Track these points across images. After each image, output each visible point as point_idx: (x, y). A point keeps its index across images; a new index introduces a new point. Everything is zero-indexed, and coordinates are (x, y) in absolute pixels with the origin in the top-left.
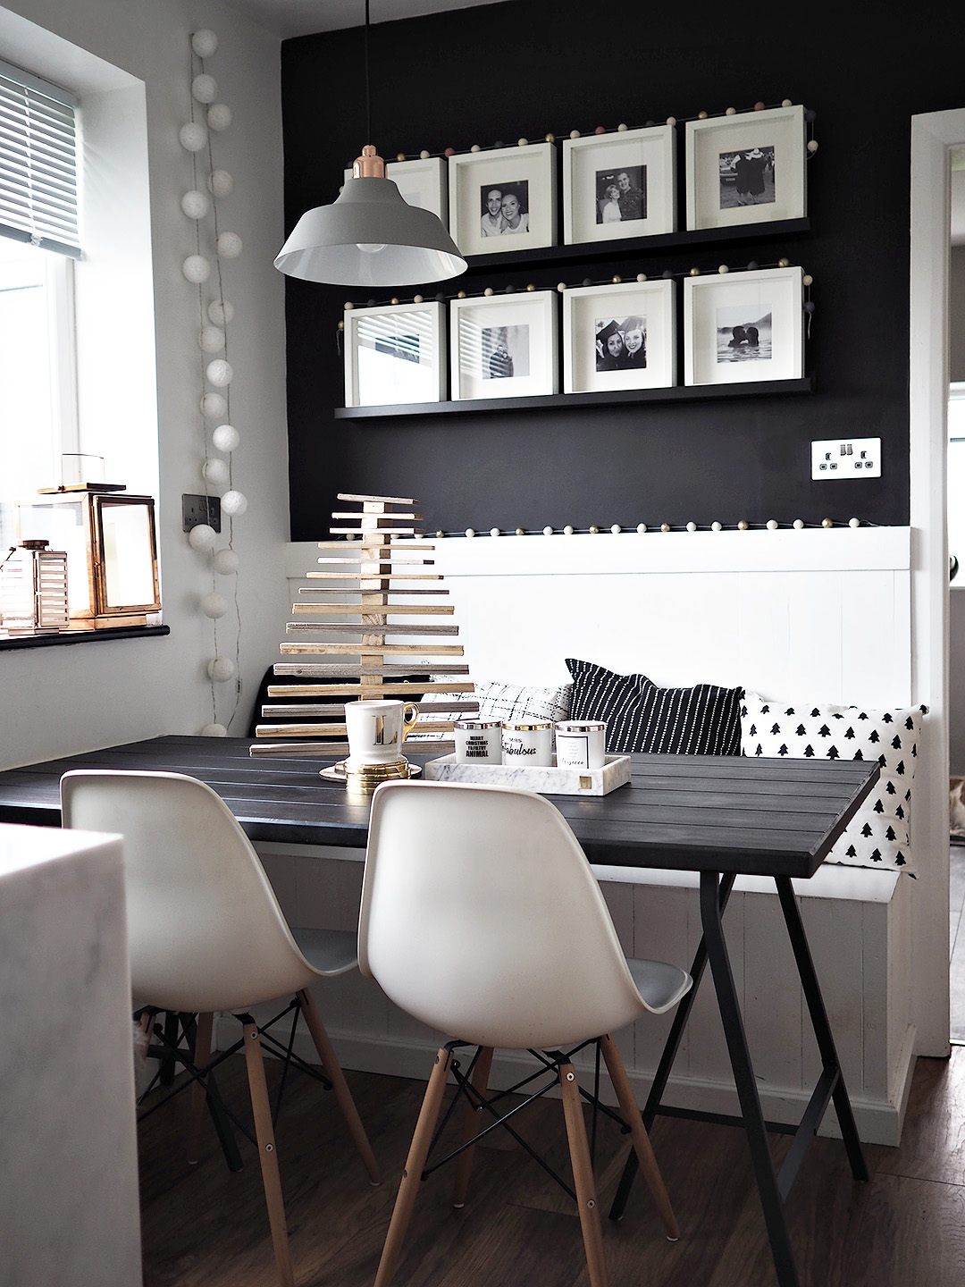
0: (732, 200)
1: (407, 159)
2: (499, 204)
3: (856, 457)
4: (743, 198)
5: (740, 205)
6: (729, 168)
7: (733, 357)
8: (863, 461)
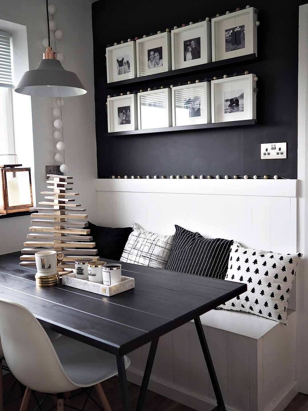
0: (230, 48)
2: (153, 57)
3: (277, 150)
4: (234, 47)
6: (229, 36)
7: (230, 111)
8: (280, 152)
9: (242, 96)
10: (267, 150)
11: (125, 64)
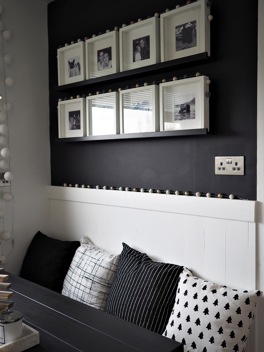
0: (180, 47)
1: (75, 43)
2: (103, 57)
3: (233, 165)
4: (184, 46)
5: (183, 49)
6: (179, 33)
7: (180, 118)
8: (236, 167)
9: (193, 101)
10: (222, 164)
11: (76, 66)
